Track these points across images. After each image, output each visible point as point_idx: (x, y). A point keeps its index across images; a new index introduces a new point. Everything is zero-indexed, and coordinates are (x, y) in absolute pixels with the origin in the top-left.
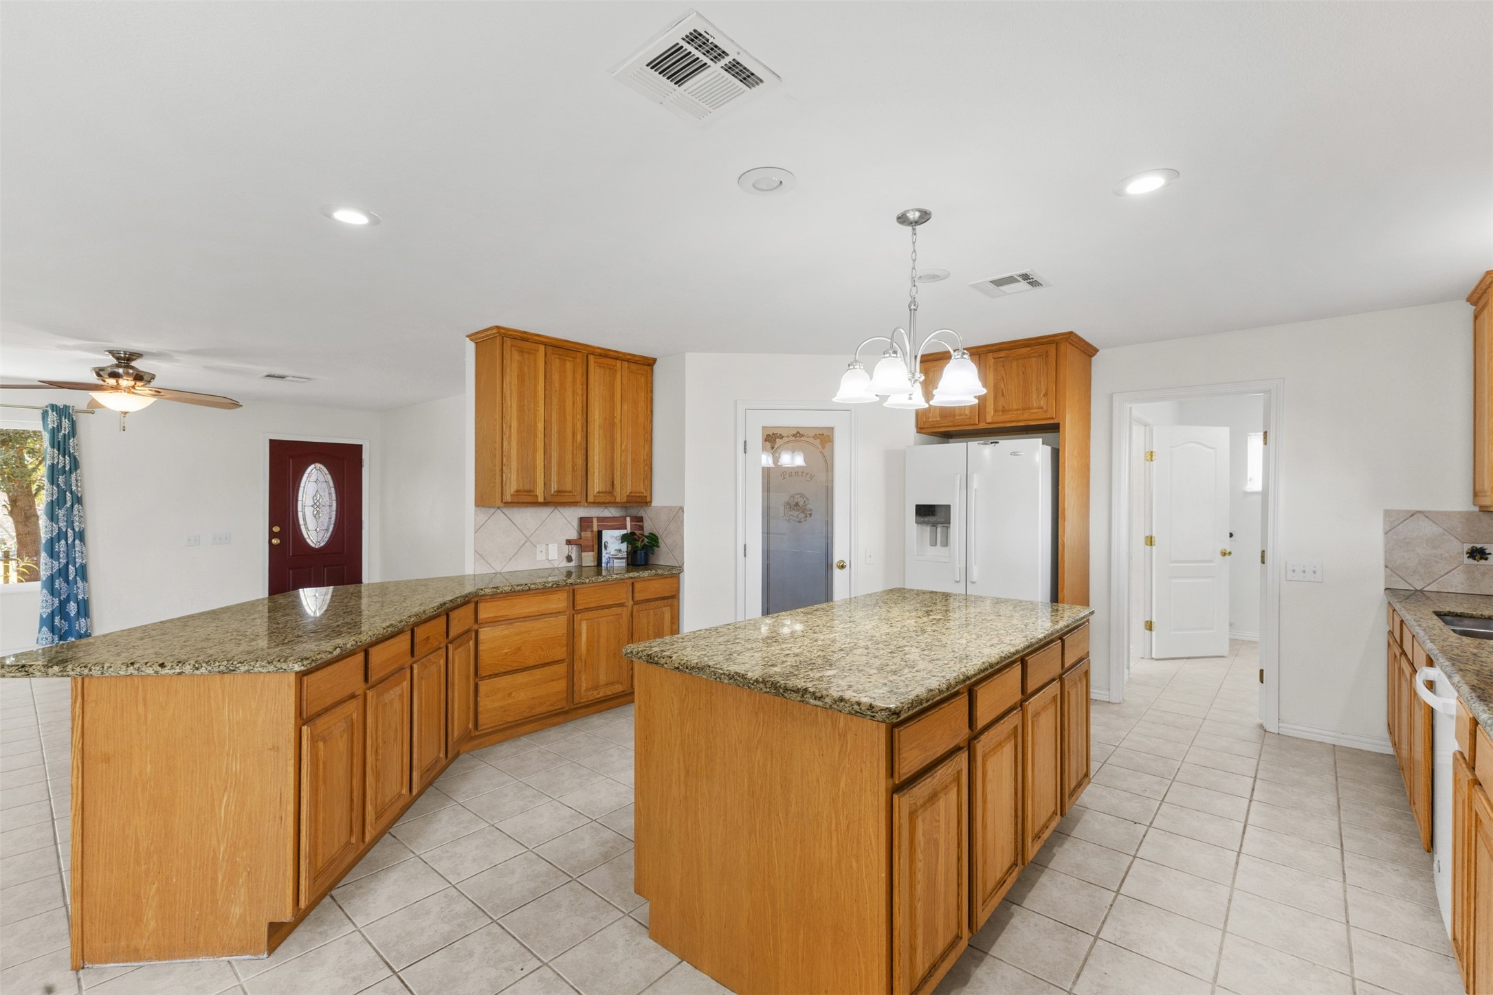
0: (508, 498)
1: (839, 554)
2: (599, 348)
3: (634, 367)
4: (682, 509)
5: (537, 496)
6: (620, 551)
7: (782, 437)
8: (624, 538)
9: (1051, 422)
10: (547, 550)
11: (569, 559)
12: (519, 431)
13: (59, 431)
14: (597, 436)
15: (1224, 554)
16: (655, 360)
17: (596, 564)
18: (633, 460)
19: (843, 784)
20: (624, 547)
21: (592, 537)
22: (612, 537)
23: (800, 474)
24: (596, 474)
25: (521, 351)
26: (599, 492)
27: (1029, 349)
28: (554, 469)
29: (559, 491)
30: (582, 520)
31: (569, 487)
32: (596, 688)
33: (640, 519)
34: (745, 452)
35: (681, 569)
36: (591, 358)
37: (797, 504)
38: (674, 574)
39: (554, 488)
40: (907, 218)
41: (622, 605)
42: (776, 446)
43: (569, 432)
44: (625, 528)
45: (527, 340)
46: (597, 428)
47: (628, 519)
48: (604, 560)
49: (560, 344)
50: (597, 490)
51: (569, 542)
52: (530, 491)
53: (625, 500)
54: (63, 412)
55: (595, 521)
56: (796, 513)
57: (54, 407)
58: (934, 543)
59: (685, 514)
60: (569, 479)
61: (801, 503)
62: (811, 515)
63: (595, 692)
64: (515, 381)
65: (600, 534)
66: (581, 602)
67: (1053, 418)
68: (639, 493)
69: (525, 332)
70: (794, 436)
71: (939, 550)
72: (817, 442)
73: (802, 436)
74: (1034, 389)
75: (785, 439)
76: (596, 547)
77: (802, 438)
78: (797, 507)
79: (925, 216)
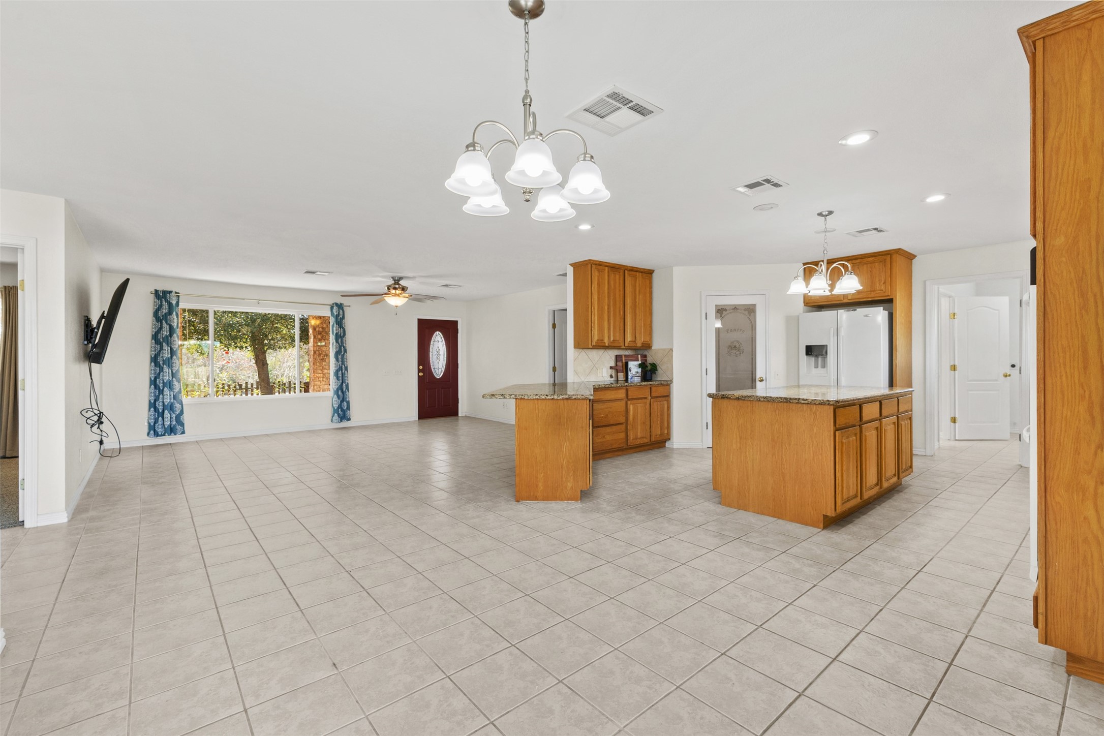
0: (594, 344)
1: (759, 373)
2: (630, 267)
3: (645, 275)
4: (671, 350)
5: (605, 343)
6: (638, 372)
7: (726, 310)
8: (640, 366)
9: (888, 298)
10: (602, 371)
11: (611, 377)
12: (598, 311)
13: (339, 316)
14: (629, 312)
15: (1006, 376)
16: (653, 271)
17: (625, 379)
18: (644, 324)
19: (815, 430)
20: (640, 370)
21: (623, 365)
22: (633, 365)
23: (737, 330)
24: (629, 332)
25: (599, 271)
26: (630, 341)
27: (874, 258)
28: (612, 329)
29: (613, 341)
30: (617, 356)
31: (618, 339)
32: (636, 439)
33: (645, 356)
34: (706, 319)
35: (671, 381)
36: (626, 272)
37: (735, 347)
38: (667, 384)
39: (612, 339)
40: (822, 214)
41: (645, 398)
42: (723, 316)
43: (618, 310)
44: (638, 361)
45: (600, 265)
46: (629, 308)
47: (639, 356)
48: (629, 377)
49: (614, 266)
50: (629, 340)
51: (611, 368)
52: (602, 340)
53: (641, 346)
54: (340, 306)
55: (623, 357)
56: (734, 351)
57: (337, 304)
58: (816, 367)
59: (674, 352)
60: (617, 334)
61: (737, 346)
62: (743, 352)
63: (636, 441)
64: (596, 286)
65: (627, 364)
66: (631, 395)
67: (889, 296)
68: (647, 342)
69: (601, 262)
70: (733, 309)
71: (820, 370)
72: (746, 312)
73: (737, 309)
74: (877, 280)
75: (728, 312)
76: (624, 370)
77: (738, 311)
78: (734, 348)
79: (830, 213)
